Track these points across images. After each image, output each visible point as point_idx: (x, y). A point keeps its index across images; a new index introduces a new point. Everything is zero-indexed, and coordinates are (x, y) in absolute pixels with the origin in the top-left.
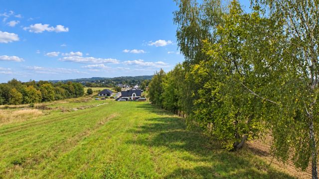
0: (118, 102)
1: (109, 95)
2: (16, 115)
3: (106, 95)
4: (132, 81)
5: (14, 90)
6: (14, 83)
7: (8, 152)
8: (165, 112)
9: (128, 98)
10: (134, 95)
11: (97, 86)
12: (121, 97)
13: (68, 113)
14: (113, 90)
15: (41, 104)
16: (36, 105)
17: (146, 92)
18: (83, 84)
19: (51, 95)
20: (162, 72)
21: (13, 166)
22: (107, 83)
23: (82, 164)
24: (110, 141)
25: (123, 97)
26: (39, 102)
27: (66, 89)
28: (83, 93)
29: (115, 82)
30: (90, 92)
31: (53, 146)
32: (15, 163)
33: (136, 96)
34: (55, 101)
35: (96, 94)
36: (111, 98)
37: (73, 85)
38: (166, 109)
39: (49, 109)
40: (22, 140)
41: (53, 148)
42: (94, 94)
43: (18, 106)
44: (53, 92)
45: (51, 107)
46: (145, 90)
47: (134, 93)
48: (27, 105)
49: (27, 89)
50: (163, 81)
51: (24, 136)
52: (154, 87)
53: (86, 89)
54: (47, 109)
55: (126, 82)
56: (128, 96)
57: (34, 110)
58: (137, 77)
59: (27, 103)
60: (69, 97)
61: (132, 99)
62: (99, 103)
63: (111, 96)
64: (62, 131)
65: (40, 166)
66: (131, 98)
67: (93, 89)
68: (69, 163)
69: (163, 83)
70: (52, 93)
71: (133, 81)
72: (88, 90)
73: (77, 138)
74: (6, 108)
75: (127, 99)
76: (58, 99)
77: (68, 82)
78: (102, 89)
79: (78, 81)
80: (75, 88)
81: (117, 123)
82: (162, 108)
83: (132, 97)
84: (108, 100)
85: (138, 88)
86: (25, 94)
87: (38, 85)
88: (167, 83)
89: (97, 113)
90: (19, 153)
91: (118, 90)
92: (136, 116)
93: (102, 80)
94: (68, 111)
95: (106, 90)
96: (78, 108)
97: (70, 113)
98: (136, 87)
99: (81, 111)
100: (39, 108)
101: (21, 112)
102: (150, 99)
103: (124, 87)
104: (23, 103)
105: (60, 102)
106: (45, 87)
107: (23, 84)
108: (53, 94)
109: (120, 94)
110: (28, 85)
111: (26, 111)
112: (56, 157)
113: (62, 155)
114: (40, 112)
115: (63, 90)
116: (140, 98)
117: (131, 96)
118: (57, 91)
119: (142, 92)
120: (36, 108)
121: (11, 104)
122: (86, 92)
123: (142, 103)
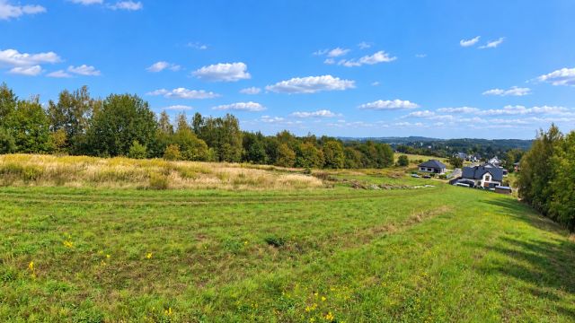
0: (454, 188)
1: (437, 171)
2: (284, 180)
3: (432, 171)
4: (485, 149)
5: (284, 146)
6: (285, 137)
7: (264, 226)
8: (550, 224)
9: (475, 182)
10: (487, 179)
11: (417, 153)
12: (460, 178)
13: (362, 190)
14: (446, 163)
15: (321, 172)
16: (314, 171)
17: (513, 175)
18: (392, 146)
19: (339, 159)
20: (554, 131)
21: (265, 244)
22: (436, 148)
23: (369, 276)
24: (428, 252)
25: (464, 180)
26: (319, 167)
27: (363, 152)
28: (391, 161)
29: (451, 149)
30: (403, 163)
31: (331, 235)
32: (270, 242)
33: (490, 181)
34: (344, 170)
35: (415, 166)
36: (441, 177)
37: (376, 147)
38: (554, 219)
39: (333, 180)
40: (287, 215)
41: (329, 237)
42: (411, 166)
43: (287, 169)
44: (342, 154)
45: (336, 177)
46: (511, 171)
47: (487, 174)
48: (301, 169)
49: (303, 147)
50: (557, 152)
51: (291, 211)
52: (532, 165)
53: (396, 156)
54: (330, 180)
55: (475, 150)
56: (474, 179)
57: (311, 178)
59: (302, 166)
60: (366, 165)
61: (482, 185)
62: (417, 184)
63: (442, 174)
64: (348, 216)
65: (303, 257)
66: (480, 183)
67: (411, 157)
68: (349, 266)
69: (556, 157)
70: (340, 156)
71: (489, 150)
72: (401, 158)
73: (370, 232)
74: (272, 169)
75: (472, 185)
76: (348, 166)
77: (368, 142)
78: (426, 159)
79: (384, 141)
80: (379, 152)
81: (447, 224)
82: (545, 214)
83: (483, 181)
84: (435, 180)
85: (496, 164)
86: (299, 154)
87: (319, 142)
88: (564, 157)
89: (411, 199)
90: (279, 231)
91: (457, 164)
92: (486, 219)
93: (428, 142)
94: (363, 188)
95: (433, 161)
96: (380, 186)
97: (365, 191)
98: (494, 161)
99: (385, 191)
100: (319, 176)
101: (291, 177)
102: (519, 191)
103: (468, 160)
104: (295, 166)
105: (352, 172)
106: (330, 147)
107: (297, 138)
108: (341, 159)
109: (459, 173)
110: (305, 140)
111: (298, 177)
112: (330, 251)
113: (341, 252)
114: (319, 182)
115: (358, 155)
116: (499, 186)
117: (481, 178)
118: (347, 154)
119: (505, 173)
120: (314, 175)
121: (278, 165)
122: (396, 160)
123: (503, 196)
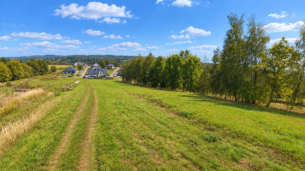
0: (87, 80)
3: (71, 73)
25: (90, 75)
28: (47, 70)
30: (54, 70)
33: (102, 75)
42: (58, 71)
47: (100, 72)
56: (95, 74)
58: (91, 56)
61: (99, 77)
63: (76, 74)
70: (21, 70)
75: (94, 77)
77: (32, 59)
80: (40, 65)
84: (75, 77)
95: (70, 68)
98: (96, 65)
106: (14, 64)
115: (29, 68)
116: (107, 77)
117: (98, 74)
122: (50, 69)
